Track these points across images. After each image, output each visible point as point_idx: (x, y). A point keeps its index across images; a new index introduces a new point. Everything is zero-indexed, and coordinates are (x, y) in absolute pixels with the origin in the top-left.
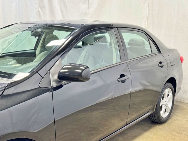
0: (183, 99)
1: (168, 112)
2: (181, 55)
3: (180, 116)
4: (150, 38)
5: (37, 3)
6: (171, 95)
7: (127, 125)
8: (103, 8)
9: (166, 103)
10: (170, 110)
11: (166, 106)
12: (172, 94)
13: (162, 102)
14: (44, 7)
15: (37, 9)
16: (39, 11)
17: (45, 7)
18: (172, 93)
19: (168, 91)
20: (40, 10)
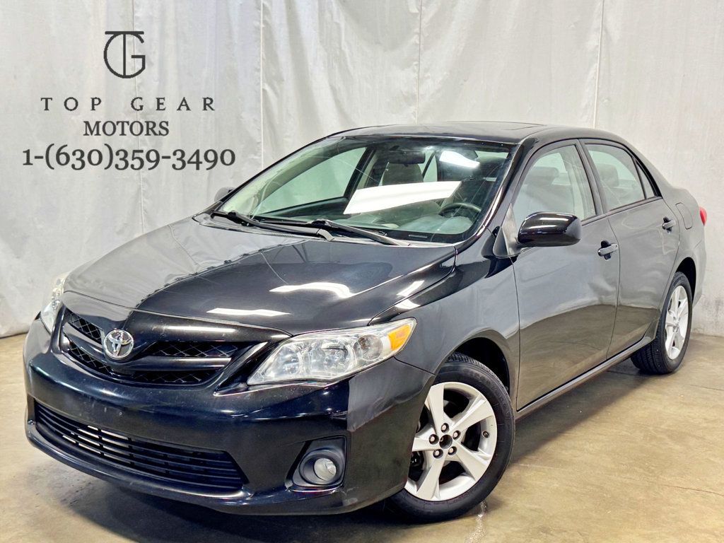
0: (702, 326)
1: (678, 348)
2: (702, 204)
3: (706, 359)
4: (640, 164)
5: (258, 67)
6: (685, 302)
7: (607, 360)
8: (465, 81)
9: (676, 321)
10: (683, 341)
11: (675, 330)
12: (687, 303)
13: (669, 319)
14: (280, 79)
15: (259, 84)
16: (264, 90)
17: (283, 80)
18: (686, 298)
19: (679, 293)
20: (267, 88)
